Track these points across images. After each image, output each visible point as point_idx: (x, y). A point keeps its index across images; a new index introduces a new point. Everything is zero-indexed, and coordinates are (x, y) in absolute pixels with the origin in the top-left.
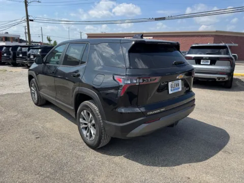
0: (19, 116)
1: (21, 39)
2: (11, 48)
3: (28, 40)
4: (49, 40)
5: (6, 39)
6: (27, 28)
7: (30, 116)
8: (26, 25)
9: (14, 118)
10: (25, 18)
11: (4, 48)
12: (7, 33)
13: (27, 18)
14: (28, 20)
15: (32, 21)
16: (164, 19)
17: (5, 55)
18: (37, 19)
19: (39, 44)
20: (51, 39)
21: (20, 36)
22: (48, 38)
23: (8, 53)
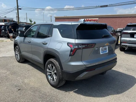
0: (8, 73)
1: (14, 21)
2: (7, 27)
3: (18, 21)
4: (31, 21)
5: (5, 21)
6: (17, 14)
7: (15, 73)
8: (17, 12)
9: (4, 75)
10: (16, 7)
11: (3, 27)
12: (6, 17)
13: (18, 8)
14: (18, 9)
15: (20, 9)
16: (107, 6)
17: (3, 31)
18: (23, 8)
19: (25, 24)
20: (32, 20)
21: (13, 19)
22: (30, 20)
23: (5, 30)
